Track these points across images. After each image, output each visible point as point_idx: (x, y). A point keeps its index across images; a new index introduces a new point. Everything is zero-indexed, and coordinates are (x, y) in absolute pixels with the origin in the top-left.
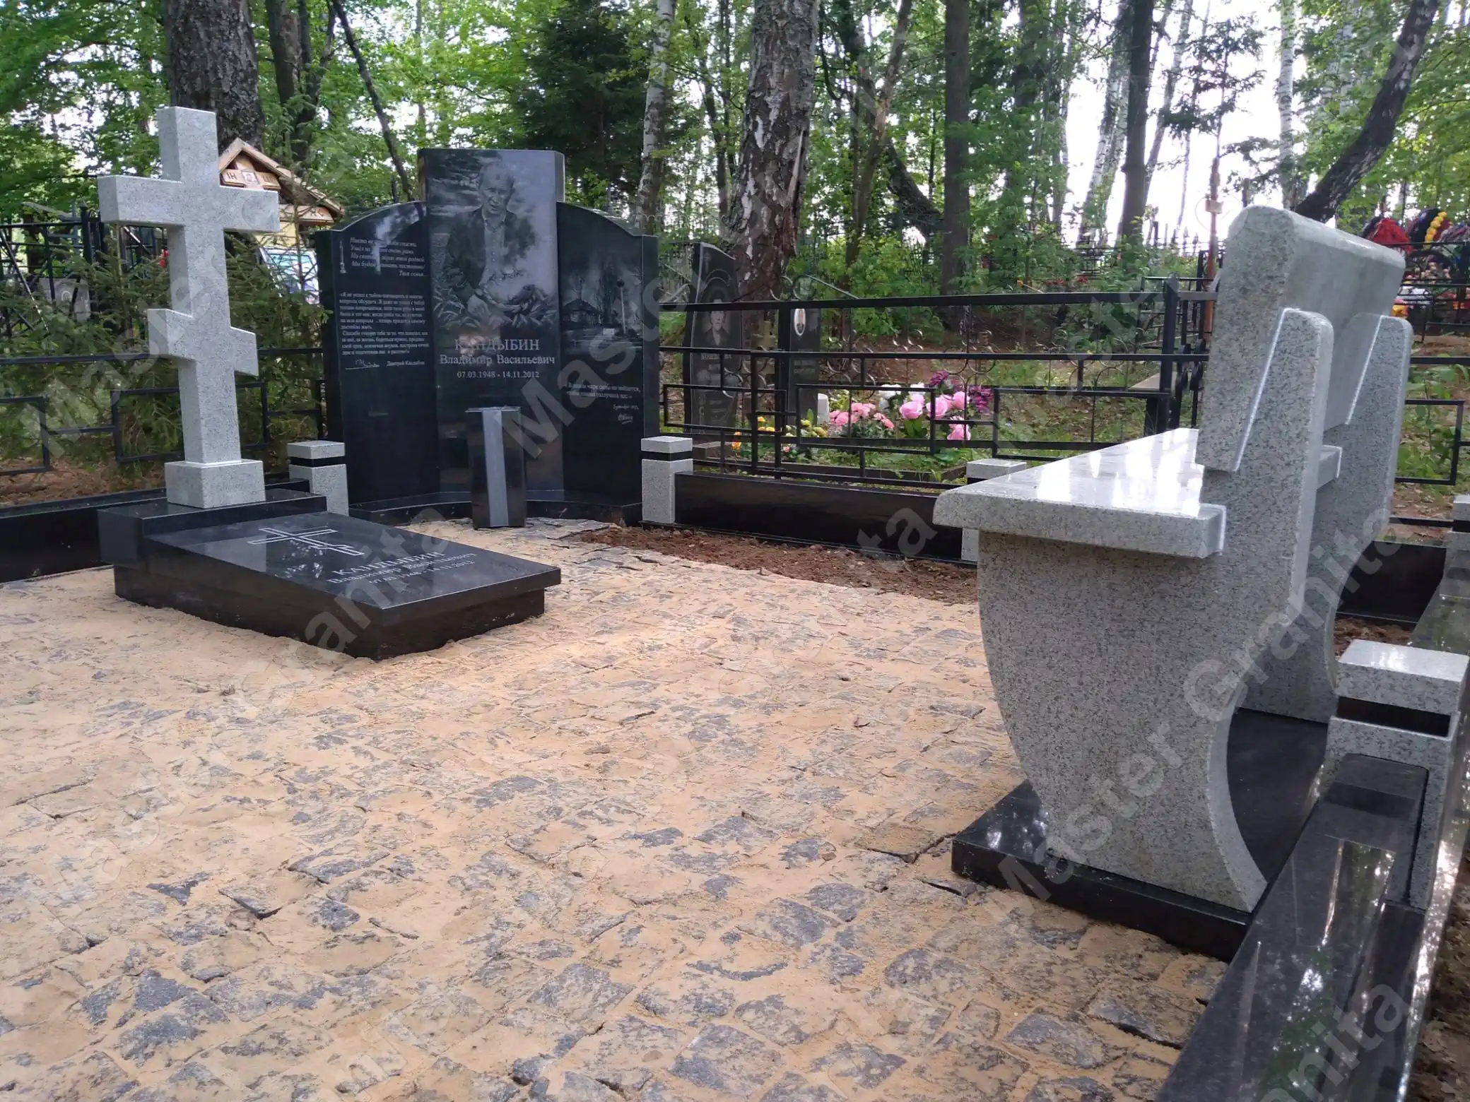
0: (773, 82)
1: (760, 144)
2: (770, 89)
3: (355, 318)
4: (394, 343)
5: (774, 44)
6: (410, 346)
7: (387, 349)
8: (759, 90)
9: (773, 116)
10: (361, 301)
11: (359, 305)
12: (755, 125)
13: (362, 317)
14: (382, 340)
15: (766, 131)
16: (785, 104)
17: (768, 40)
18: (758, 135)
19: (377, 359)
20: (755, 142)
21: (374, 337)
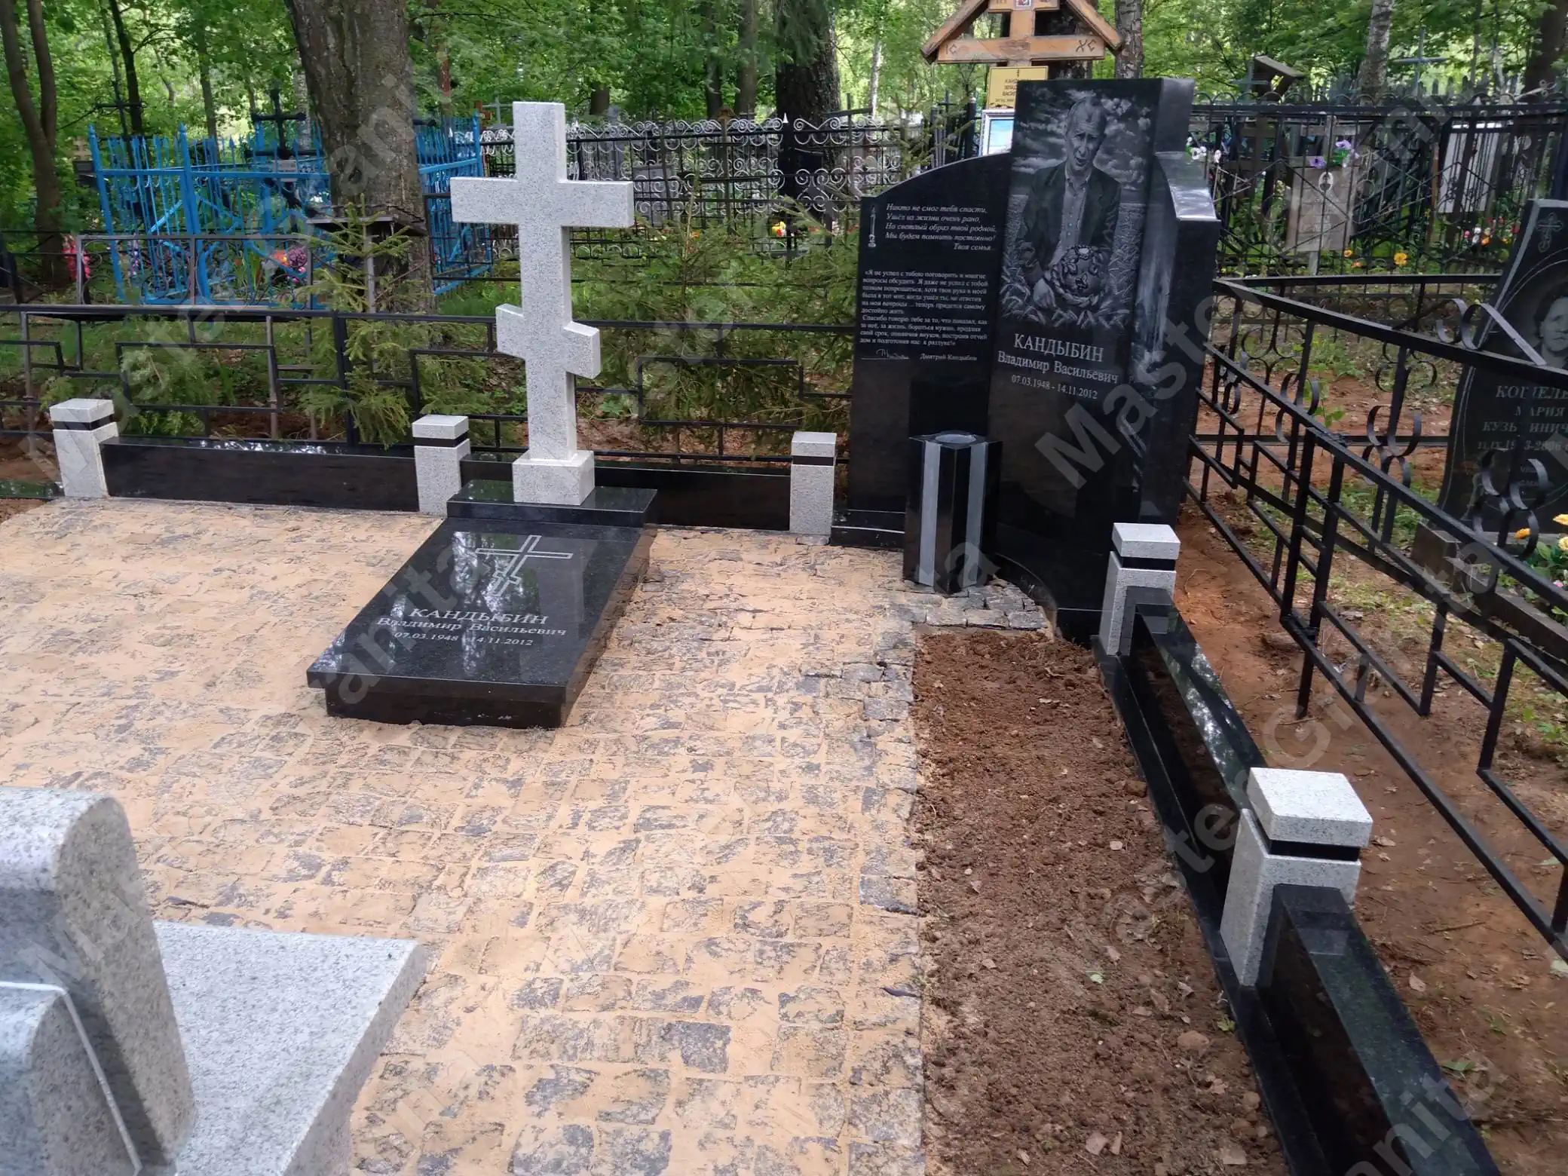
3: (882, 300)
4: (935, 332)
6: (957, 337)
7: (922, 339)
10: (894, 281)
11: (889, 285)
13: (892, 300)
14: (916, 328)
19: (908, 350)
21: (906, 324)
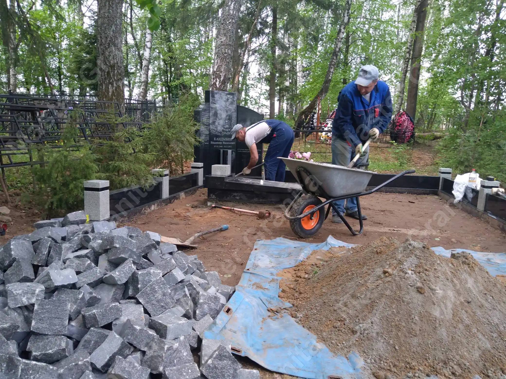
0: (222, 70)
1: (218, 86)
2: (221, 72)
5: (223, 60)
8: (218, 71)
9: (222, 79)
12: (216, 81)
15: (220, 82)
16: (225, 76)
17: (221, 59)
18: (217, 83)
20: (216, 85)
